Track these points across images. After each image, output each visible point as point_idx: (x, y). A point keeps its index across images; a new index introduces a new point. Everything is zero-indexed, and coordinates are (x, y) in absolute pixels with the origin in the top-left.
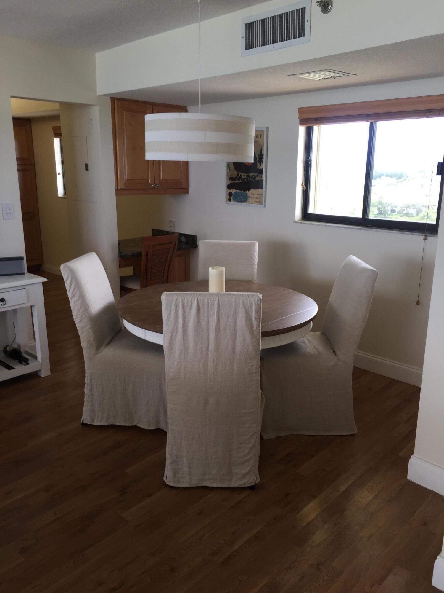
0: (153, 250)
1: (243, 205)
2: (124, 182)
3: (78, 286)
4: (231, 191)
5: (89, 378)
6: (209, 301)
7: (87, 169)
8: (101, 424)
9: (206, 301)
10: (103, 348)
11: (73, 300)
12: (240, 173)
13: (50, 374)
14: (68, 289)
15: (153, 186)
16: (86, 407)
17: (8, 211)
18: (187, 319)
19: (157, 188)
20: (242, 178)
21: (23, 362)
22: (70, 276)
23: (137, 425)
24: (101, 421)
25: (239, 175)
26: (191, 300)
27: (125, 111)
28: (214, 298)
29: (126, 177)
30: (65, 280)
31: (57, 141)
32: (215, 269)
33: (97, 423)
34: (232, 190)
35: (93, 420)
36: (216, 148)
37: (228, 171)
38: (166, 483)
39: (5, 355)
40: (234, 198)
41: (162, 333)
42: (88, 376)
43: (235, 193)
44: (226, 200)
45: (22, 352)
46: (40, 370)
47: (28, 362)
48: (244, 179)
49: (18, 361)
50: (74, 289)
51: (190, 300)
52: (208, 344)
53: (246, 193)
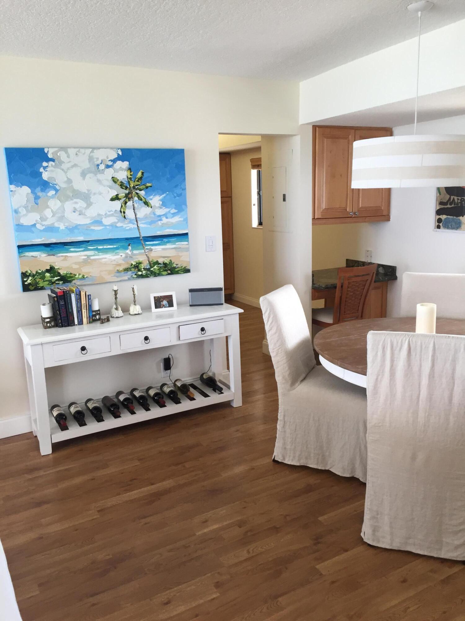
0: (349, 282)
1: (455, 233)
2: (321, 211)
3: (276, 319)
4: (441, 217)
5: (282, 413)
6: (423, 344)
7: (284, 200)
8: (292, 464)
9: (419, 343)
10: (297, 384)
11: (270, 333)
12: (452, 197)
13: (241, 405)
14: (265, 322)
15: (351, 215)
16: (278, 444)
17: (211, 244)
18: (395, 362)
19: (356, 216)
20: (455, 202)
21: (217, 391)
22: (268, 310)
23: (330, 470)
24: (292, 460)
25: (452, 200)
26: (402, 341)
27: (326, 138)
28: (428, 341)
29: (324, 206)
30: (263, 312)
31: (254, 173)
32: (424, 306)
33: (288, 461)
34: (441, 215)
35: (284, 459)
36: (436, 172)
37: (438, 194)
38: (364, 540)
39: (201, 383)
40: (444, 225)
41: (366, 375)
42: (281, 412)
43: (445, 219)
44: (434, 228)
45: (217, 381)
46: (233, 400)
47: (222, 391)
48: (457, 204)
49: (212, 389)
50: (272, 322)
51: (400, 341)
52: (420, 392)
53: (459, 219)
